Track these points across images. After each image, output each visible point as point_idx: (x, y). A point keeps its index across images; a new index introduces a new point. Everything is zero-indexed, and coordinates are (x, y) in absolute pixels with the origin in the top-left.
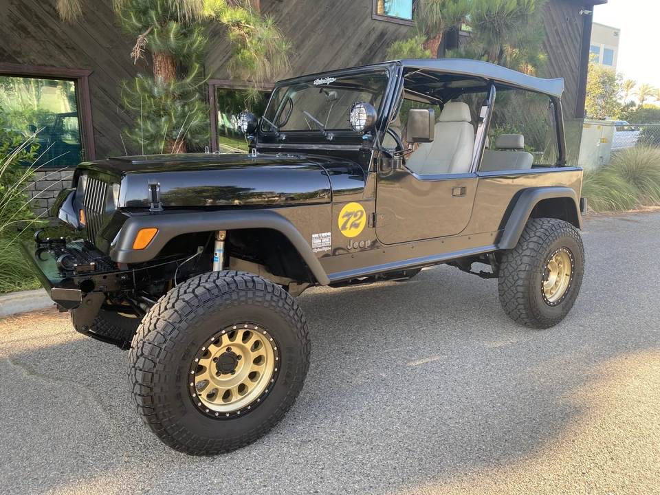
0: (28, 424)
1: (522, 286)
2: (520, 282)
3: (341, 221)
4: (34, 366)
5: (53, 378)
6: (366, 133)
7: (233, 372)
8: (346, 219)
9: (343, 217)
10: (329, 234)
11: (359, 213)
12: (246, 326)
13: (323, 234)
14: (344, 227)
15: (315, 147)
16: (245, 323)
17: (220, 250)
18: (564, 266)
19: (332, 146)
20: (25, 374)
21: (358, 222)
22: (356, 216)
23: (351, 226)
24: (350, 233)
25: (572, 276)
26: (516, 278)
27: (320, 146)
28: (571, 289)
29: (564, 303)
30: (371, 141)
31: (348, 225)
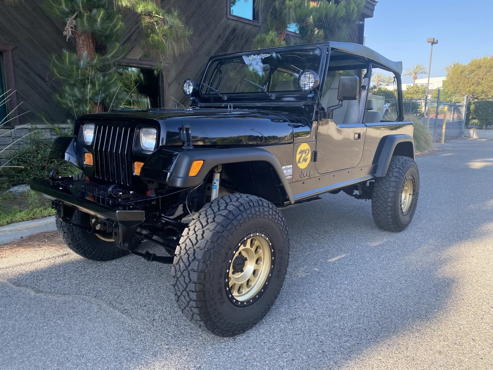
0: (64, 331)
1: (391, 202)
2: (390, 200)
3: (298, 156)
4: (36, 287)
5: (60, 294)
6: (311, 93)
7: (242, 271)
8: (300, 155)
9: (299, 153)
10: (291, 166)
11: (307, 151)
12: (252, 235)
13: (288, 166)
14: (299, 162)
15: (258, 104)
16: (250, 234)
17: (217, 180)
18: (408, 188)
19: (276, 103)
20: (33, 293)
21: (306, 157)
22: (305, 153)
23: (303, 160)
24: (303, 165)
25: (413, 194)
26: (386, 196)
27: (264, 103)
28: (414, 204)
29: (410, 213)
30: (313, 98)
31: (301, 160)
